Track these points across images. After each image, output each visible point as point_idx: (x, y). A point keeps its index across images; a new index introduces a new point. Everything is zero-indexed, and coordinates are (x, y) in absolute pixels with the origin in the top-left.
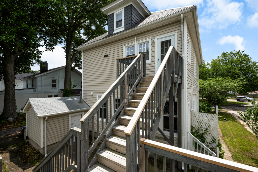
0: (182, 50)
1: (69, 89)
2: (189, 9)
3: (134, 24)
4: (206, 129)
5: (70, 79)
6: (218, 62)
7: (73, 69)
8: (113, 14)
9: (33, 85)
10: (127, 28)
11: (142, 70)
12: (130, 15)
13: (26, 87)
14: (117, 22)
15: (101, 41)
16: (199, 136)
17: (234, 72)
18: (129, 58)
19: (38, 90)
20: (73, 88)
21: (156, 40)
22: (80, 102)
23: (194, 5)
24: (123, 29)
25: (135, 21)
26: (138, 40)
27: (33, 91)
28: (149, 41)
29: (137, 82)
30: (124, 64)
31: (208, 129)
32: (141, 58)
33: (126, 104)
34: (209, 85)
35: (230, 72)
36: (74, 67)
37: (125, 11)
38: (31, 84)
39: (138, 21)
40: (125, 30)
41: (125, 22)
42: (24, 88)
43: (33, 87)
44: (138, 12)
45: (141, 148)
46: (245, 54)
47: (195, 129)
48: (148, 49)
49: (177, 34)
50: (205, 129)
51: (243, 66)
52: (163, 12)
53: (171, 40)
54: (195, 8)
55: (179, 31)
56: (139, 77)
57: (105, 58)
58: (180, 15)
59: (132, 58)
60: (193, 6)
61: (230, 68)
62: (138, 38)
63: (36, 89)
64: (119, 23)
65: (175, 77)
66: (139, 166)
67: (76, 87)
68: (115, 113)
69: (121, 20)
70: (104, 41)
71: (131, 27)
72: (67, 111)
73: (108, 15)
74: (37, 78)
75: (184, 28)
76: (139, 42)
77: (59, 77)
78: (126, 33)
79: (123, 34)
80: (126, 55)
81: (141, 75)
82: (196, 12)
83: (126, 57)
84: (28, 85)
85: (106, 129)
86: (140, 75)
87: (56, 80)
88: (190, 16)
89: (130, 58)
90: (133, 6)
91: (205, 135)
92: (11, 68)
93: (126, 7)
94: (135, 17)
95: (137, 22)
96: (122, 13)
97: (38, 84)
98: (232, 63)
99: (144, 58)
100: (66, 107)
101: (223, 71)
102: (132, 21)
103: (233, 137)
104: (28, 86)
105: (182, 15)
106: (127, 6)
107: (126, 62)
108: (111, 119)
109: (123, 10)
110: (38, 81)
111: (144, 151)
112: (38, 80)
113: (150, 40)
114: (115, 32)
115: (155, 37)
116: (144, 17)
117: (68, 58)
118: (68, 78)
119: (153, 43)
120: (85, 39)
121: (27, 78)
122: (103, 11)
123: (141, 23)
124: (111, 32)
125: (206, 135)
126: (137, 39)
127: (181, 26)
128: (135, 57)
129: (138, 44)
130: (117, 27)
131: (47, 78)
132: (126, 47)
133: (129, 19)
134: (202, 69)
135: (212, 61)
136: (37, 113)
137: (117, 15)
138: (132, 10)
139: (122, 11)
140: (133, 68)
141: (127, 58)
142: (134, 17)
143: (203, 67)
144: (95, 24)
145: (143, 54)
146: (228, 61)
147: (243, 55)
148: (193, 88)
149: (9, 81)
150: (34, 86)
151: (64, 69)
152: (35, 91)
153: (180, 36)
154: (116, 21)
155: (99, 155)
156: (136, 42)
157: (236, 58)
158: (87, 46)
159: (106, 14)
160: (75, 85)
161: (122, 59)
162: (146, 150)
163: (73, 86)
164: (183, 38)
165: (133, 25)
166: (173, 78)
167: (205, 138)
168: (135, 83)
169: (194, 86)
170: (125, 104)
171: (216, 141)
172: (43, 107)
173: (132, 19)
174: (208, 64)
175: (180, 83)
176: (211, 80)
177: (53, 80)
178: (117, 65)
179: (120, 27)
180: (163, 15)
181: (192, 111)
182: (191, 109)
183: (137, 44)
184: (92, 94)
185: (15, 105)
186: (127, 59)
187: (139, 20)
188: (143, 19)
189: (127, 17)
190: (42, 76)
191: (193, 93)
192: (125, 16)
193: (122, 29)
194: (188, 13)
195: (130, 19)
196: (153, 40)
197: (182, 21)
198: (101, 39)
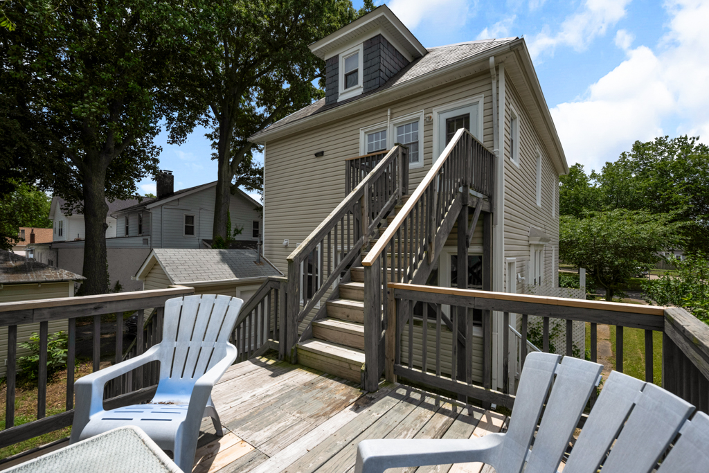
0: (493, 137)
1: (224, 239)
2: (509, 46)
3: (386, 78)
4: (557, 325)
5: (228, 214)
6: (621, 170)
7: (234, 189)
8: (337, 56)
9: (140, 227)
10: (369, 90)
11: (401, 180)
12: (377, 59)
13: (123, 233)
14: (346, 76)
15: (310, 121)
16: (539, 342)
17: (669, 198)
18: (372, 156)
19: (153, 239)
20: (235, 235)
21: (435, 115)
22: (259, 261)
23: (520, 38)
24: (360, 91)
25: (388, 72)
26: (395, 115)
27: (142, 242)
28: (419, 118)
29: (388, 205)
30: (363, 171)
31: (562, 324)
32: (398, 156)
33: (366, 246)
34: (590, 230)
35: (658, 197)
36: (238, 184)
37: (364, 50)
38: (137, 226)
39: (395, 72)
40: (364, 94)
41: (364, 76)
42: (118, 236)
43: (140, 232)
44: (396, 50)
45: (388, 295)
46: (701, 145)
47: (531, 326)
48: (417, 136)
49: (482, 101)
50: (555, 325)
51: (695, 181)
52: (454, 48)
53: (469, 114)
54: (522, 43)
55: (488, 93)
56: (392, 196)
57: (316, 159)
58: (488, 59)
59: (378, 155)
60: (517, 38)
61: (656, 186)
62: (394, 111)
63: (149, 238)
64: (351, 78)
65: (471, 195)
66: (385, 322)
67: (241, 233)
68: (344, 260)
69: (356, 71)
70: (315, 119)
71: (378, 86)
72: (232, 279)
73: (325, 59)
74: (151, 211)
75: (498, 88)
76: (396, 122)
77: (201, 209)
78: (367, 101)
79: (360, 103)
80: (367, 151)
81: (398, 190)
82: (524, 52)
83: (366, 154)
84: (130, 229)
85: (327, 284)
86: (395, 192)
87: (193, 217)
88: (512, 59)
89: (375, 156)
90: (384, 38)
91: (554, 340)
92: (98, 186)
93: (366, 41)
94: (388, 62)
95: (392, 75)
96: (358, 53)
97: (153, 224)
98: (663, 173)
99: (404, 155)
100: (230, 270)
101: (636, 193)
102: (381, 73)
103: (641, 359)
104: (130, 232)
105: (492, 60)
106: (371, 39)
107: (367, 167)
108: (337, 268)
109: (361, 47)
110: (153, 218)
111: (394, 300)
112: (153, 215)
113: (421, 115)
114: (340, 99)
115: (433, 109)
116: (410, 61)
117: (223, 163)
118: (222, 212)
119: (428, 122)
120: (263, 115)
121: (127, 212)
122: (316, 51)
123: (402, 76)
124: (331, 98)
125: (556, 338)
126: (392, 114)
127: (491, 83)
128: (385, 154)
129: (394, 125)
130: (346, 87)
131: (174, 211)
132: (365, 133)
133: (374, 67)
134: (576, 188)
135: (605, 167)
136: (173, 279)
137: (347, 60)
138: (382, 47)
139: (359, 50)
140: (380, 174)
141: (369, 157)
142: (385, 63)
143: (578, 183)
144: (291, 78)
145: (405, 148)
146: (651, 166)
147: (697, 148)
148: (529, 230)
149: (95, 215)
150: (143, 231)
151: (214, 191)
152: (146, 242)
153: (488, 106)
154: (344, 73)
155: (317, 323)
156: (388, 121)
157: (675, 157)
158: (275, 133)
159: (322, 58)
160: (239, 228)
161: (358, 159)
162: (397, 297)
163: (235, 231)
164: (496, 110)
165: (383, 81)
166: (464, 197)
167: (554, 346)
168: (385, 207)
169: (532, 226)
170: (363, 245)
171: (580, 353)
172: (183, 267)
173: (382, 68)
174: (594, 176)
175: (488, 211)
176: (592, 216)
177: (187, 217)
178: (346, 174)
179: (352, 86)
180: (452, 59)
181: (523, 280)
182: (520, 277)
183: (392, 125)
184: (285, 242)
185: (106, 272)
186: (367, 158)
187: (399, 69)
188: (407, 66)
189: (369, 64)
190: (162, 205)
191: (530, 242)
192: (365, 62)
193: (357, 91)
194: (508, 55)
195: (376, 68)
196: (427, 116)
197: (493, 72)
198: (309, 114)
